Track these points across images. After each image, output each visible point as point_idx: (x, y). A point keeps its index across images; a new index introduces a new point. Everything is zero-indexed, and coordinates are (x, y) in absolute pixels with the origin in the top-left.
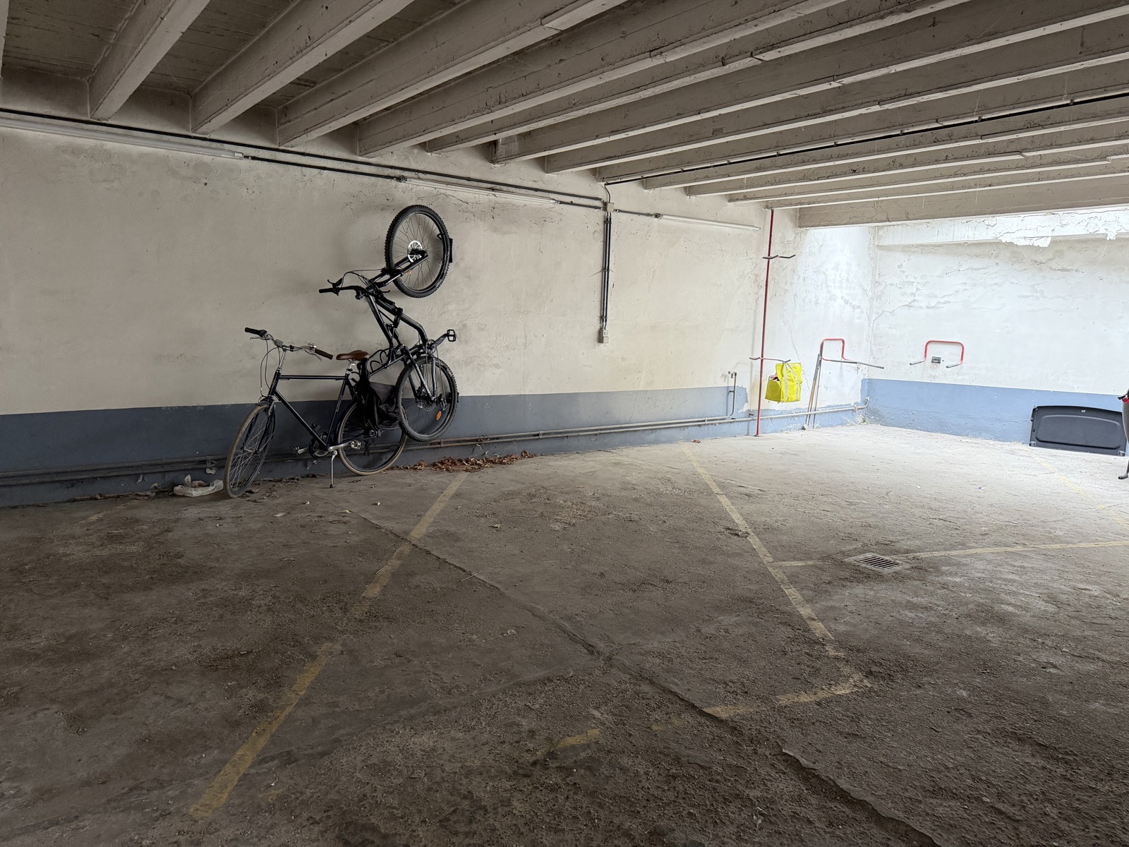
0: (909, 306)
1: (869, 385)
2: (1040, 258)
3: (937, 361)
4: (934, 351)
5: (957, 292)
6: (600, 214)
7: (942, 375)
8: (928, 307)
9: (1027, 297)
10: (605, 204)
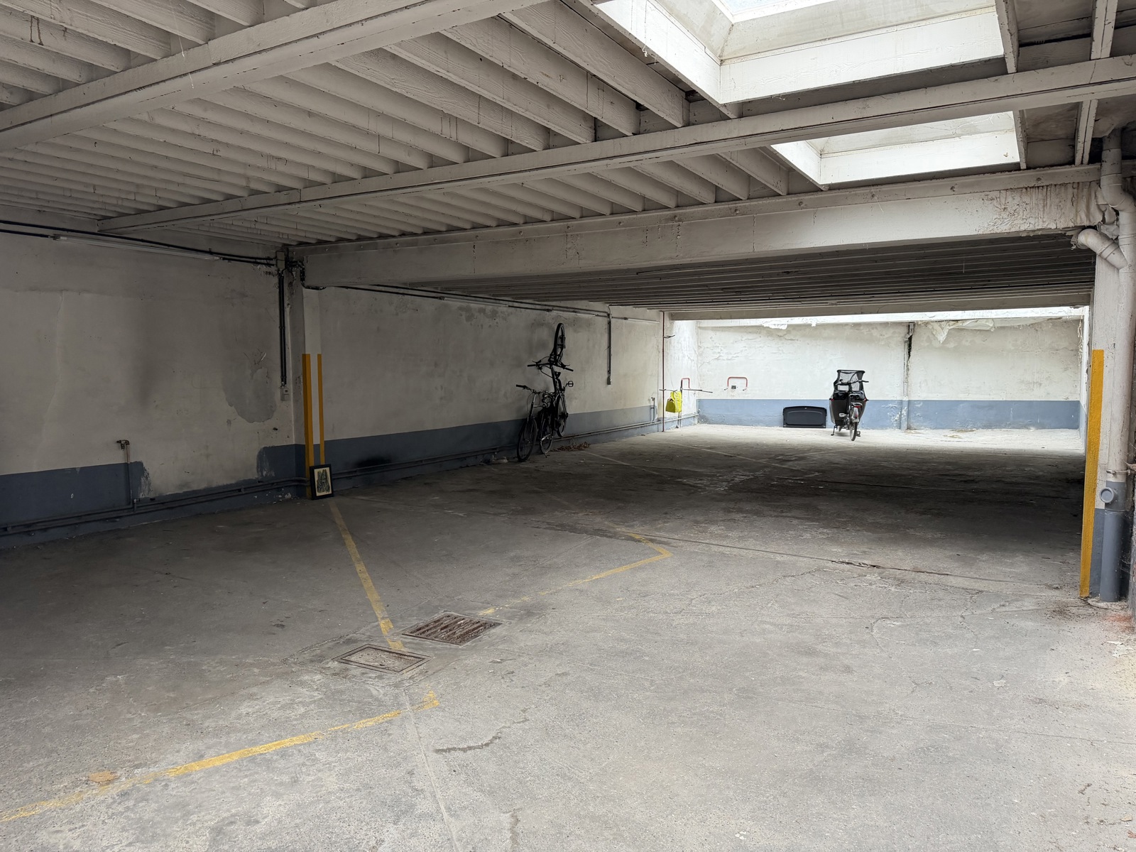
0: (717, 359)
1: (700, 402)
2: (780, 334)
3: (734, 387)
4: (732, 382)
5: (742, 351)
6: (606, 320)
7: (738, 395)
8: (728, 359)
9: (775, 353)
10: (609, 315)
